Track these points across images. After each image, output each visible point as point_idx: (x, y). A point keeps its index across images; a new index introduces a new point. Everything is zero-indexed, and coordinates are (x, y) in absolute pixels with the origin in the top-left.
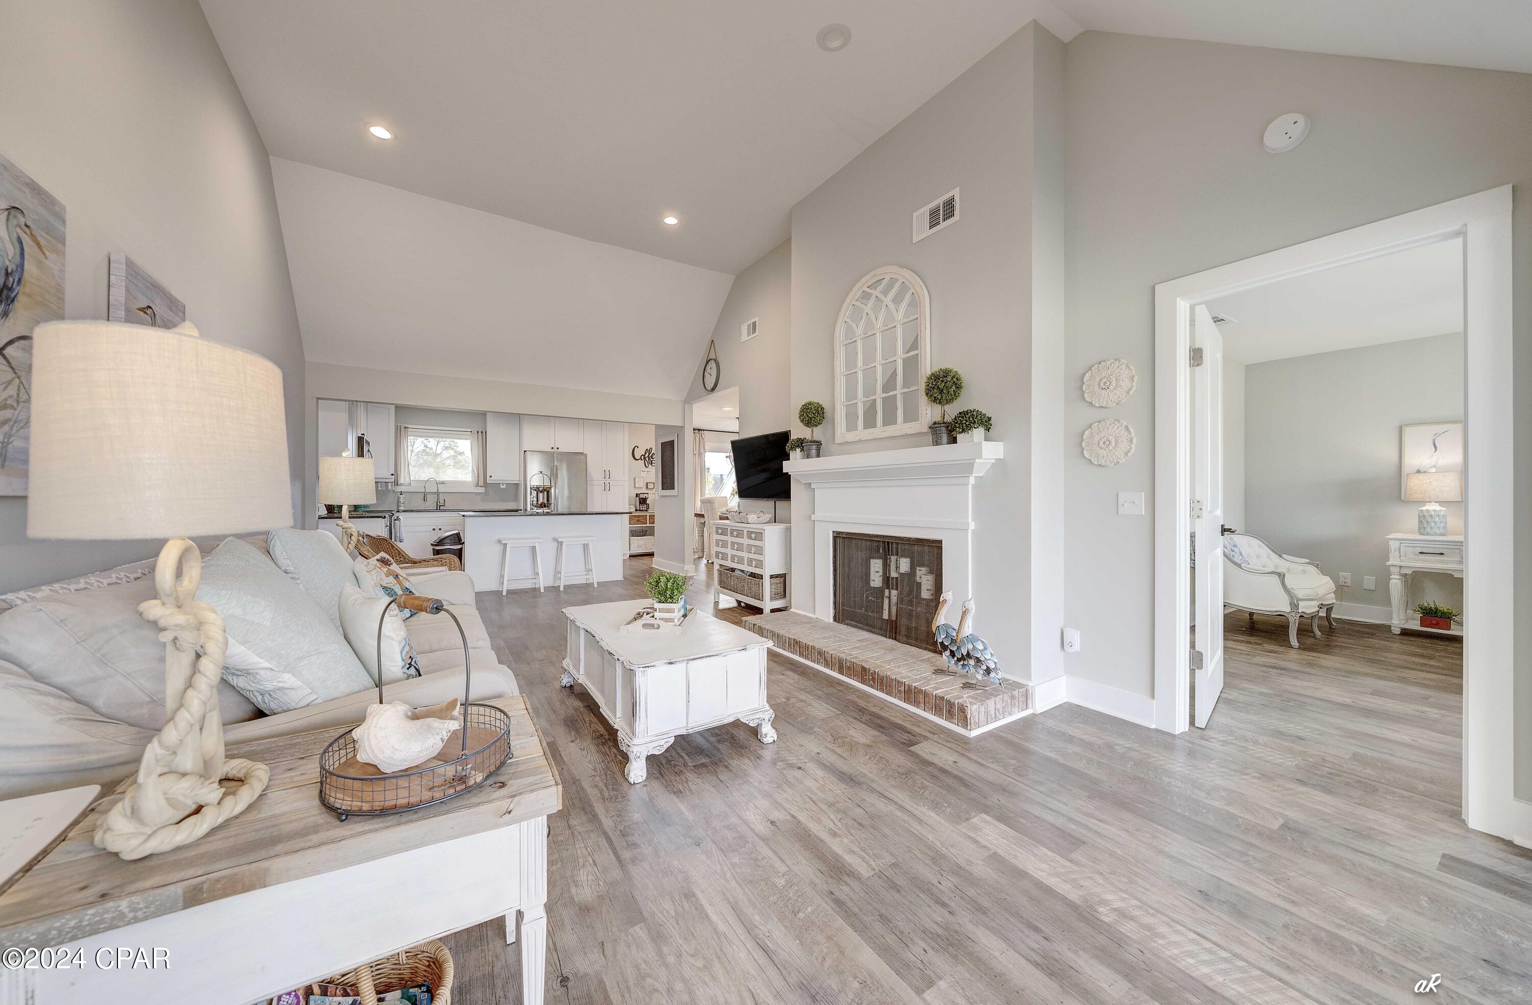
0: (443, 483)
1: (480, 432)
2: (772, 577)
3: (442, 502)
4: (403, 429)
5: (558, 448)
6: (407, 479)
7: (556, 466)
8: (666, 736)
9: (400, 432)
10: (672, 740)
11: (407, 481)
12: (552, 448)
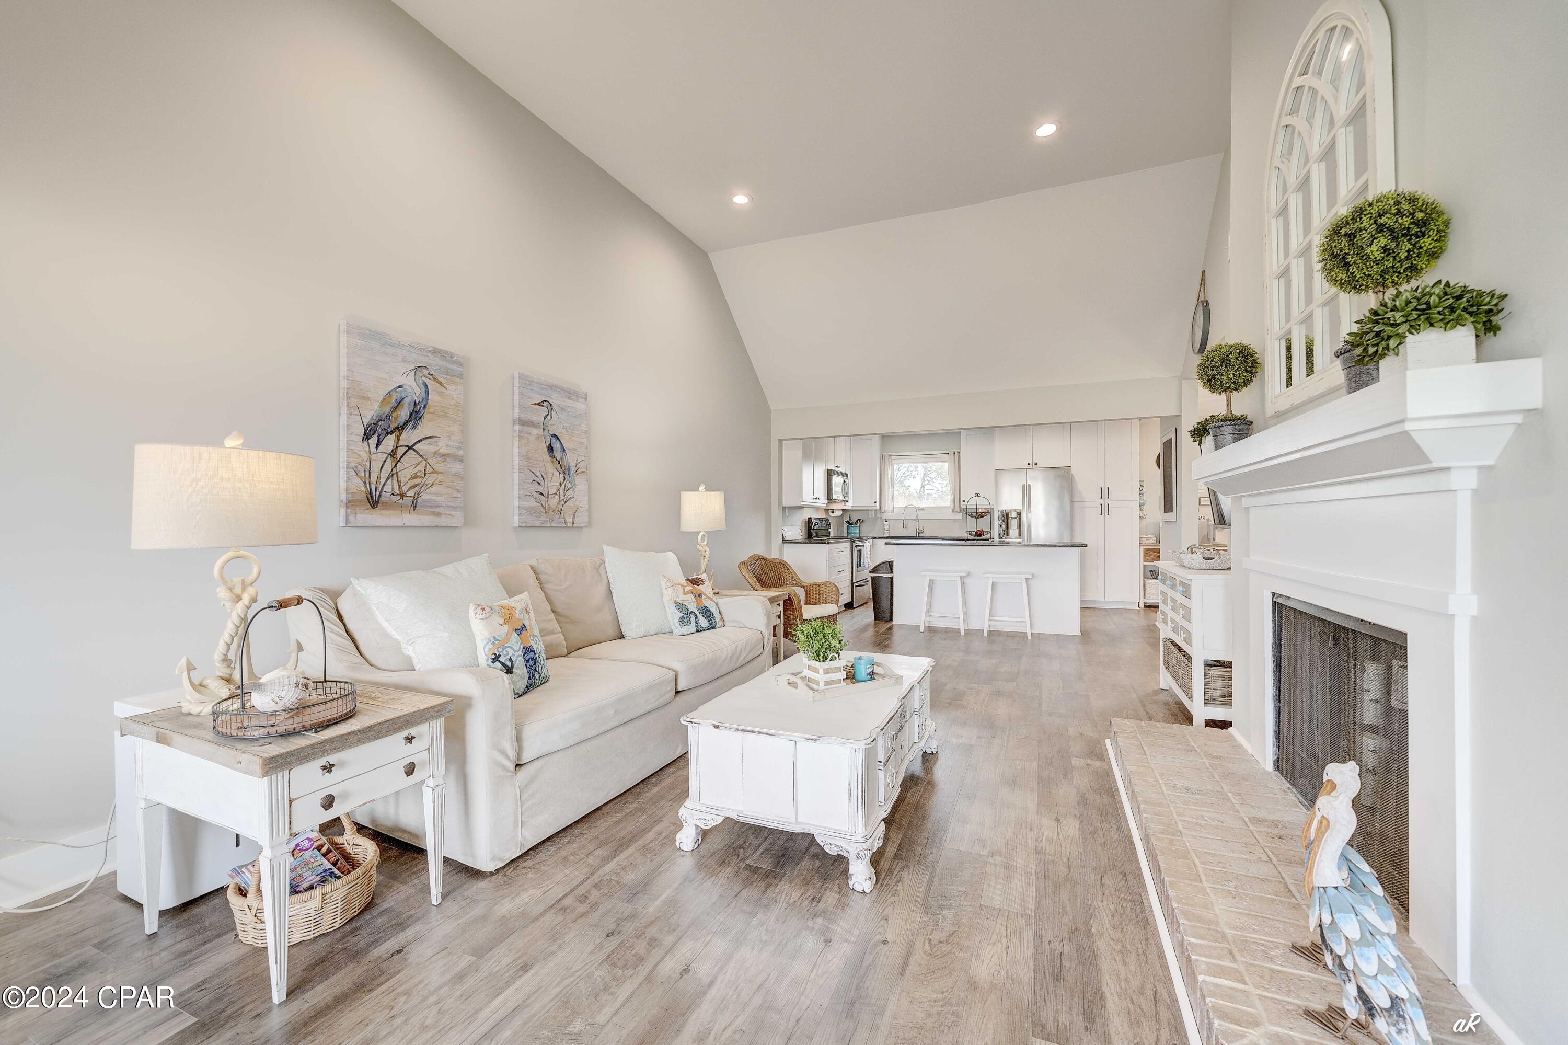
0: (923, 509)
1: (956, 453)
2: (1207, 665)
3: (921, 529)
4: (887, 457)
5: (1036, 464)
6: (891, 506)
7: (1030, 485)
8: (716, 812)
9: (885, 460)
10: (720, 820)
11: (891, 509)
12: (1029, 464)
